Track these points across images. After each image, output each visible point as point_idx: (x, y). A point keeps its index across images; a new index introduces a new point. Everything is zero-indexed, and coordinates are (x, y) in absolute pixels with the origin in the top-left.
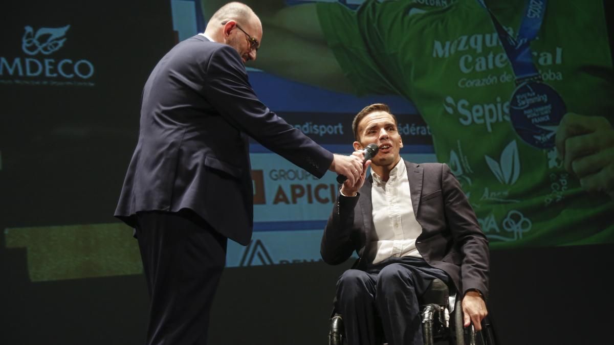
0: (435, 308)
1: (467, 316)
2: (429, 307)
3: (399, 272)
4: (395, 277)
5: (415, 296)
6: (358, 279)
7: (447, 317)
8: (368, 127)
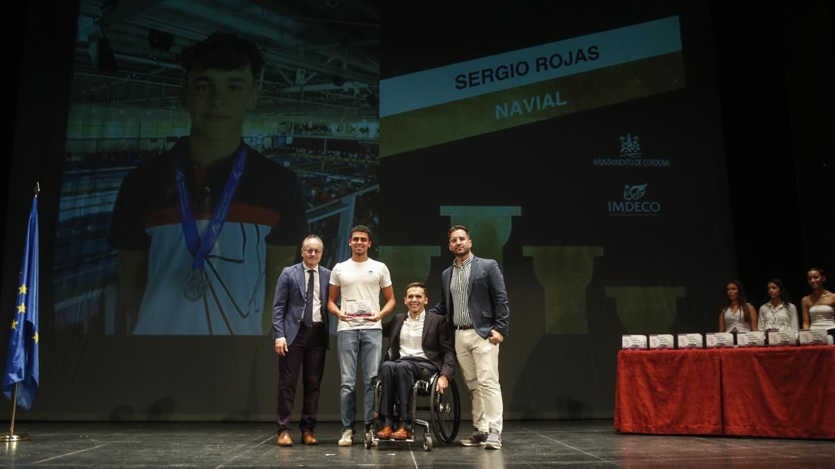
0: (422, 382)
1: (437, 387)
2: (418, 382)
4: (404, 367)
5: (413, 376)
6: (389, 366)
7: (427, 386)
8: (409, 295)
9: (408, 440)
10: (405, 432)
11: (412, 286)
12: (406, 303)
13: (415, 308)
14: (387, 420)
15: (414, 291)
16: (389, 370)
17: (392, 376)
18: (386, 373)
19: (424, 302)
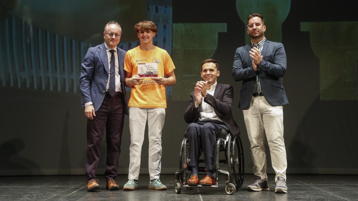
0: (221, 140)
3: (210, 126)
5: (215, 135)
7: (225, 143)
8: (204, 69)
9: (213, 186)
10: (211, 180)
11: (206, 62)
12: (202, 76)
14: (195, 170)
15: (208, 66)
16: (196, 130)
17: (198, 135)
18: (193, 132)
19: (216, 74)
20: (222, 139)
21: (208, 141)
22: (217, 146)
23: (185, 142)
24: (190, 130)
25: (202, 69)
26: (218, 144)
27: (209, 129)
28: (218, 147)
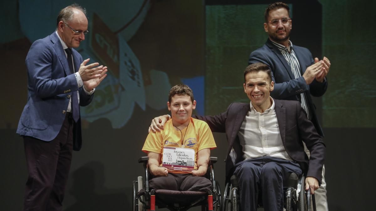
2: (290, 189)
3: (276, 167)
7: (297, 195)
8: (248, 83)
11: (251, 71)
12: (245, 91)
13: (258, 99)
15: (254, 78)
16: (252, 174)
17: (257, 181)
18: (248, 177)
19: (270, 88)
20: (293, 188)
21: (272, 193)
22: (288, 199)
23: (234, 193)
24: (242, 174)
25: (245, 81)
26: (288, 197)
27: (274, 172)
28: (289, 201)
